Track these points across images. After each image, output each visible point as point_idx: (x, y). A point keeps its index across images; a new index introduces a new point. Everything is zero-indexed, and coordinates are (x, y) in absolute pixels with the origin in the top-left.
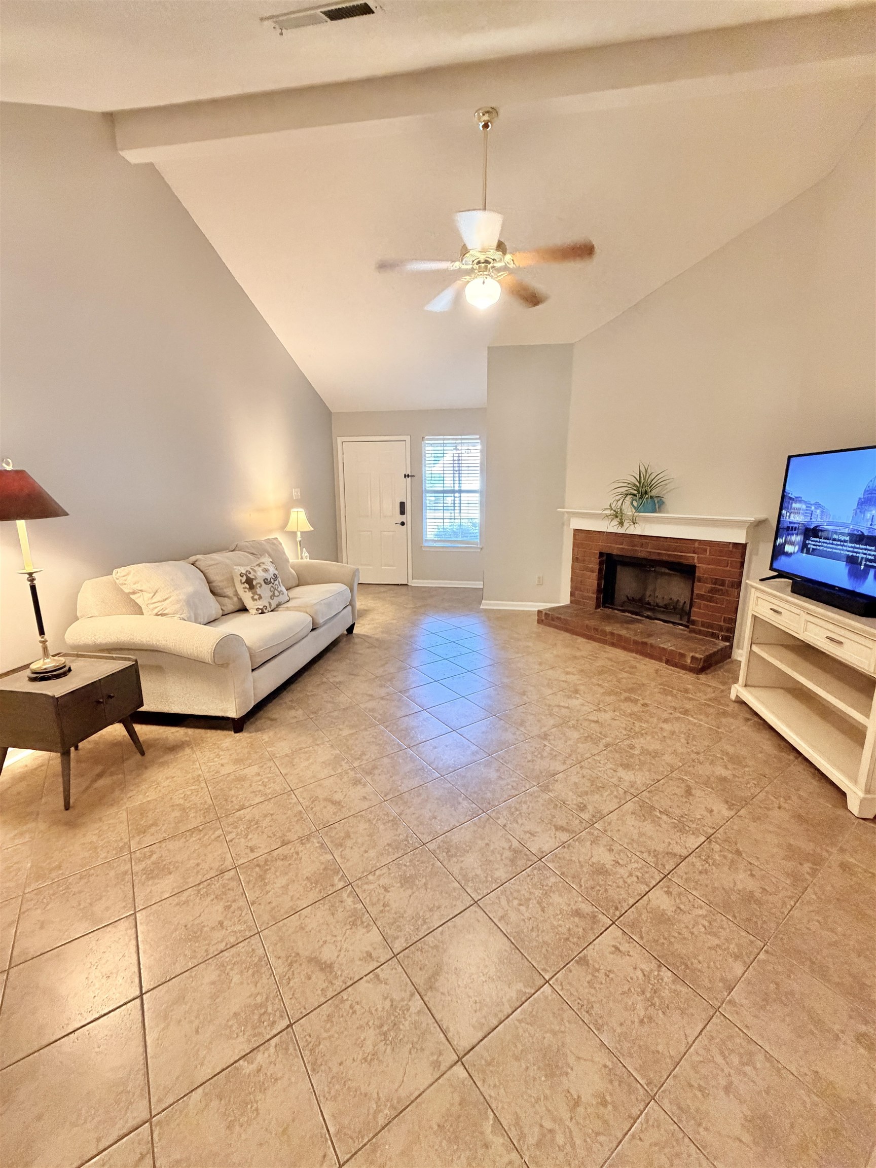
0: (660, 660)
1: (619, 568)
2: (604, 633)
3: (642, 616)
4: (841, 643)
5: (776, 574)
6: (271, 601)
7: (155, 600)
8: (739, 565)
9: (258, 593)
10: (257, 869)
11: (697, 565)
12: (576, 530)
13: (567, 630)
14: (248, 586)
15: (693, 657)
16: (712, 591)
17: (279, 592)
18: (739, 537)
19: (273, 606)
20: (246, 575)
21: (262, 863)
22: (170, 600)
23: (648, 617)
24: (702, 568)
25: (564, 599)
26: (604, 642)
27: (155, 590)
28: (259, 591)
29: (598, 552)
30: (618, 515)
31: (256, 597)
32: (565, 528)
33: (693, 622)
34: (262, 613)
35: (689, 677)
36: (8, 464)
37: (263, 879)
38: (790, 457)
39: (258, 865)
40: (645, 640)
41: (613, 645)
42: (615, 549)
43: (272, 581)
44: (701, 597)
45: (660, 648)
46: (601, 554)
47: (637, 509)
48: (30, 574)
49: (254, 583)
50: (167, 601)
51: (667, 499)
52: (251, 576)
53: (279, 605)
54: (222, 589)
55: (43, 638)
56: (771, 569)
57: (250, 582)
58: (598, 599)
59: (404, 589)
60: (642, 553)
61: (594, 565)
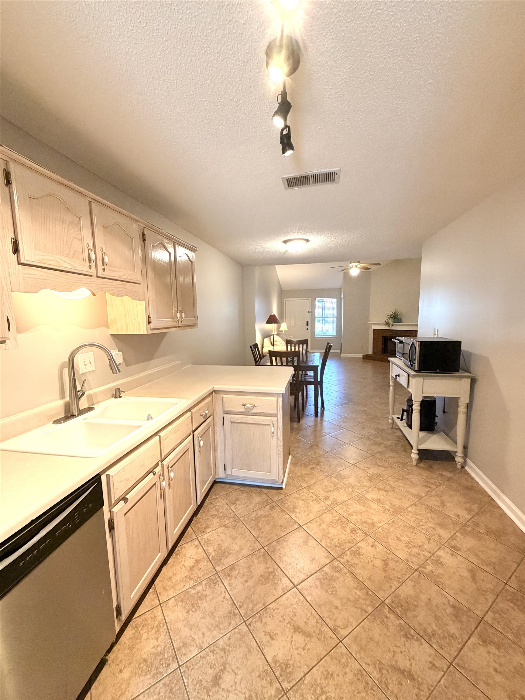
1: (389, 341)
12: (374, 330)
13: (373, 360)
25: (370, 352)
29: (382, 336)
30: (388, 324)
32: (370, 329)
42: (387, 334)
47: (393, 322)
58: (382, 351)
61: (380, 340)
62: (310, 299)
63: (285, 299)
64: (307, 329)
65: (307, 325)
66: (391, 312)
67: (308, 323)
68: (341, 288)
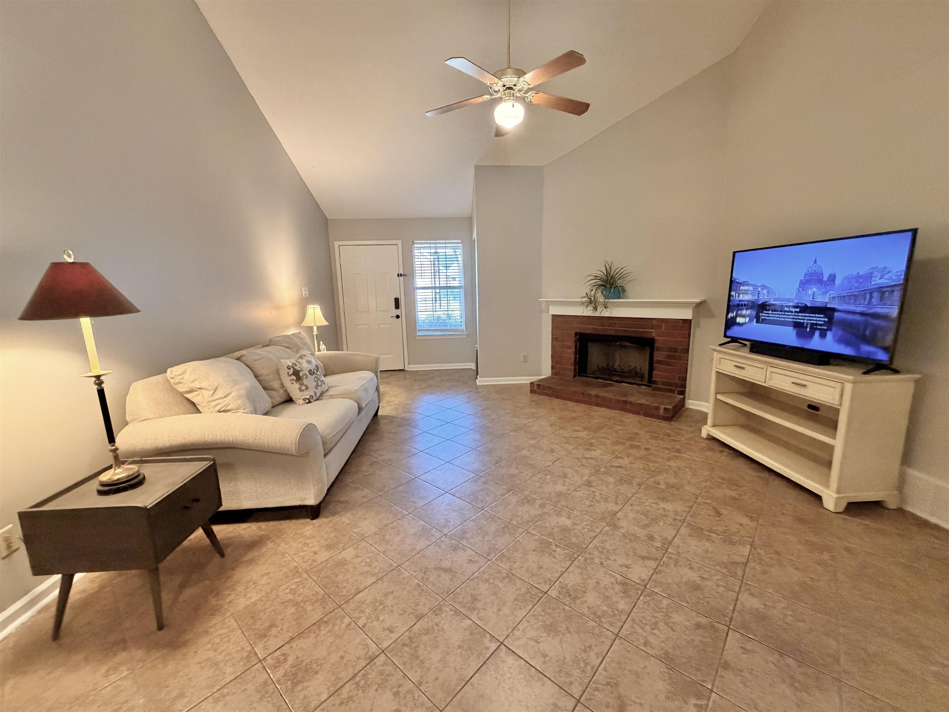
0: (638, 414)
1: (589, 344)
2: (590, 396)
3: (612, 381)
4: (805, 386)
5: (729, 339)
6: (316, 390)
7: (216, 397)
8: (687, 335)
9: (305, 384)
10: (406, 649)
11: (656, 338)
12: (554, 317)
13: (557, 397)
14: (294, 378)
15: (665, 409)
16: (668, 357)
17: (321, 382)
18: (687, 314)
19: (318, 395)
20: (293, 367)
21: (408, 642)
22: (231, 395)
23: (616, 381)
24: (660, 340)
25: (546, 372)
26: (591, 404)
27: (215, 387)
28: (305, 382)
29: (574, 332)
30: (592, 302)
31: (303, 388)
32: (544, 315)
33: (655, 382)
34: (310, 402)
35: (664, 424)
36: (69, 256)
37: (417, 657)
38: (734, 253)
39: (404, 645)
40: (625, 399)
41: (598, 405)
42: (589, 329)
43: (315, 371)
44: (659, 362)
45: (638, 403)
46: (576, 334)
47: (606, 297)
48: (98, 377)
49: (301, 374)
50: (229, 397)
51: (628, 288)
52: (297, 368)
53: (322, 394)
54: (269, 382)
55: (113, 446)
56: (725, 336)
57: (296, 373)
58: (575, 369)
59: (402, 374)
60: (611, 331)
61: (571, 343)
62: (399, 242)
63: (336, 244)
64: (398, 317)
65: (397, 306)
66: (599, 270)
67: (397, 301)
68: (470, 219)
